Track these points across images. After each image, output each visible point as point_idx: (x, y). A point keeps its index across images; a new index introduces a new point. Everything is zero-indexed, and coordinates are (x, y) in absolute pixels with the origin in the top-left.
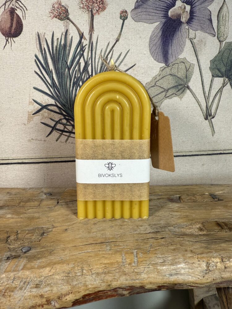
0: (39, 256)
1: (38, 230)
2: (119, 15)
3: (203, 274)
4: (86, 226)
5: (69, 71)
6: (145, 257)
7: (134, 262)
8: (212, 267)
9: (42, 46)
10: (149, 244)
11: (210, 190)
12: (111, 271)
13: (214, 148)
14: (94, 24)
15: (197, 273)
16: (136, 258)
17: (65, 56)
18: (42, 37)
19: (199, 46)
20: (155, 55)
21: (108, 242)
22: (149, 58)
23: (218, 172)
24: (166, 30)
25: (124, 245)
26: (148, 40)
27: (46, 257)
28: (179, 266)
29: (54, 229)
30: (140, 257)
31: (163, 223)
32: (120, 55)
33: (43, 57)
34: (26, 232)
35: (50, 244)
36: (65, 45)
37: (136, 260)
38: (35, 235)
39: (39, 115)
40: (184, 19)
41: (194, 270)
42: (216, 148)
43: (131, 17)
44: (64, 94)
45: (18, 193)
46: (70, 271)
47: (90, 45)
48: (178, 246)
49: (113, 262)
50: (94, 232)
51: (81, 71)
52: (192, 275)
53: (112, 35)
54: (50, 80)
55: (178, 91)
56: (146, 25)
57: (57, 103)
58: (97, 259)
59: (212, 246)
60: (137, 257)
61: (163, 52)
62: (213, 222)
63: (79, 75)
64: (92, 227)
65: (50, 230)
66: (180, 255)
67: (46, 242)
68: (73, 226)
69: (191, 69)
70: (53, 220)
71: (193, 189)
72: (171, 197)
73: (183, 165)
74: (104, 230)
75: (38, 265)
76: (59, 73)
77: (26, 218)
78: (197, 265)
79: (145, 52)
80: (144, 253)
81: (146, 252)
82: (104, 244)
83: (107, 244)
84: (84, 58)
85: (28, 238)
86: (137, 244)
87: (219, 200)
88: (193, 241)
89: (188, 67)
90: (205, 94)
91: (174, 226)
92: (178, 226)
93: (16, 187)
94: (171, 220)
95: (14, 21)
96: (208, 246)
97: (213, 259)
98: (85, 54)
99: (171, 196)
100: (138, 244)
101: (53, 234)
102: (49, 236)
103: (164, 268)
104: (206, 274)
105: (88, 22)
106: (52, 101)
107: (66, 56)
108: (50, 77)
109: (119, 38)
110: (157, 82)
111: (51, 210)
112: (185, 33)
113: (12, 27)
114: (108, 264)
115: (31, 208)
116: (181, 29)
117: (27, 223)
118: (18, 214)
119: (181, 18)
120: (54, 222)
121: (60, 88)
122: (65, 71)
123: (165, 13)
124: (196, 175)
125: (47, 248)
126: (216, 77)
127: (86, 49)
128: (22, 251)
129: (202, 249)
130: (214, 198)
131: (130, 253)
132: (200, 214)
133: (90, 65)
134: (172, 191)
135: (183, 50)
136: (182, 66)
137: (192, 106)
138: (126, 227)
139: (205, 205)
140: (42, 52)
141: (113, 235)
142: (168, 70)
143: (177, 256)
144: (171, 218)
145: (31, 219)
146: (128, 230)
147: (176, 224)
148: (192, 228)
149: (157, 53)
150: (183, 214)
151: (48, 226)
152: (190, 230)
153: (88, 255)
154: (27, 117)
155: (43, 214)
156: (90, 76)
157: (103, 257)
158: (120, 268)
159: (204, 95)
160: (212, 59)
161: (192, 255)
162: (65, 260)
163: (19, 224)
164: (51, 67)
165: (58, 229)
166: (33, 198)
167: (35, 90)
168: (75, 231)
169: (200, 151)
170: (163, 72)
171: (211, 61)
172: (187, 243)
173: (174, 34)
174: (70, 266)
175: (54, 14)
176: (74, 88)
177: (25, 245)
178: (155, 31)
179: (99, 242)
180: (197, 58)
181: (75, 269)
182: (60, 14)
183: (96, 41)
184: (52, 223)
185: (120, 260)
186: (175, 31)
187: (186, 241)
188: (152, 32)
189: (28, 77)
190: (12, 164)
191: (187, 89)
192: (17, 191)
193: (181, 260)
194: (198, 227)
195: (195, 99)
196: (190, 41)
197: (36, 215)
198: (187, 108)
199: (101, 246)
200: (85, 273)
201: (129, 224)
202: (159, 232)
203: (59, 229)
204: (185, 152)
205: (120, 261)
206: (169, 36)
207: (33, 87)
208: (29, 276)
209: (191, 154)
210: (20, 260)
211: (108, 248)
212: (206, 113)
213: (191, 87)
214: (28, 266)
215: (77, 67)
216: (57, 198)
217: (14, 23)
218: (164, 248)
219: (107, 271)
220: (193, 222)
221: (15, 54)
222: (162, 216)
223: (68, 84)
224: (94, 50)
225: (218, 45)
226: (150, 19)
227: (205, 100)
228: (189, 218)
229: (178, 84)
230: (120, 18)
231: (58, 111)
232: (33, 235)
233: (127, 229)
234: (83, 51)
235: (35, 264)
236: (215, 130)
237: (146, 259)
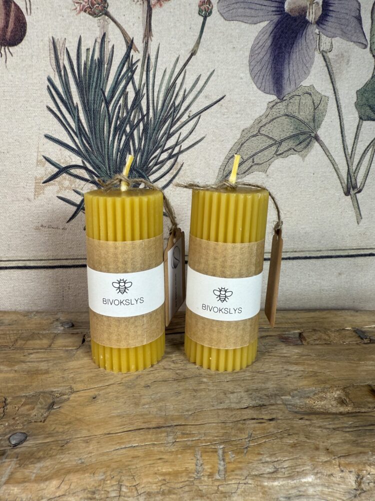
0: (41, 454)
1: (43, 397)
2: (197, 8)
3: (350, 497)
4: (131, 391)
5: (108, 107)
6: (239, 460)
7: (219, 471)
8: (367, 485)
9: (61, 62)
10: (247, 432)
11: (354, 322)
12: (174, 489)
13: (360, 245)
14: (152, 24)
15: (338, 495)
16: (222, 463)
17: (100, 81)
18: (61, 46)
19: (338, 65)
20: (260, 81)
21: (170, 425)
22: (248, 86)
23: (365, 286)
24: (280, 36)
25: (199, 433)
26: (247, 54)
27: (53, 456)
28: (304, 480)
29: (73, 395)
30: (230, 461)
31: (271, 386)
32: (198, 79)
33: (63, 82)
34: (21, 401)
35: (63, 428)
36: (101, 61)
37: (222, 468)
38: (36, 407)
39: (54, 184)
40: (311, 17)
41: (333, 489)
42: (363, 245)
43: (219, 11)
44: (98, 148)
45: (15, 322)
46: (97, 488)
47: (145, 60)
48: (302, 438)
49: (178, 471)
50: (144, 405)
51: (129, 107)
52: (329, 498)
53: (184, 43)
54: (75, 123)
55: (298, 145)
56: (243, 25)
57: (86, 162)
58: (150, 462)
59: (366, 440)
60: (224, 460)
61: (274, 74)
62: (363, 386)
63: (125, 114)
64: (142, 393)
65: (66, 397)
66: (305, 458)
67: (56, 424)
68: (109, 390)
69: (323, 105)
70: (72, 377)
71: (323, 318)
72: (284, 333)
73: (305, 273)
74: (163, 400)
75: (37, 474)
76: (90, 110)
77: (23, 371)
78: (338, 480)
79: (242, 75)
80: (238, 453)
81: (241, 450)
82: (163, 429)
83: (169, 429)
84: (133, 83)
85: (24, 414)
86: (223, 431)
87: (371, 341)
88: (328, 429)
89: (317, 102)
90: (346, 150)
91: (292, 394)
92: (299, 394)
93: (13, 309)
94: (287, 381)
95: (11, 17)
96: (358, 438)
97: (368, 468)
98: (136, 77)
99: (284, 331)
100: (225, 431)
101: (70, 406)
102: (62, 410)
103: (276, 483)
104: (355, 496)
105: (141, 19)
106: (77, 160)
107: (102, 80)
108: (73, 117)
109: (196, 49)
110: (263, 128)
111: (70, 356)
112: (313, 42)
113: (7, 27)
114: (169, 474)
115: (35, 351)
116: (306, 34)
117: (25, 383)
118: (11, 362)
119: (308, 14)
120: (73, 380)
121: (91, 137)
122: (101, 107)
123: (279, 5)
124: (327, 291)
125: (57, 438)
126: (365, 120)
127: (137, 68)
128: (10, 442)
129: (346, 447)
130: (362, 336)
131: (212, 451)
132: (337, 369)
133: (145, 97)
134: (286, 323)
135: (309, 72)
136: (306, 100)
137: (323, 171)
138: (204, 393)
139: (347, 351)
140: (59, 72)
141: (181, 411)
142: (282, 106)
143: (300, 460)
144: (286, 377)
145: (34, 373)
146: (207, 400)
147: (296, 390)
148: (326, 398)
149: (264, 77)
150: (307, 370)
151: (62, 388)
152: (321, 401)
153: (132, 453)
154: (33, 187)
155: (55, 364)
156: (144, 116)
157: (160, 459)
158: (192, 484)
159: (345, 153)
160: (359, 88)
161: (329, 459)
162: (88, 464)
163: (10, 385)
164: (76, 99)
165: (79, 396)
166: (41, 332)
167: (47, 140)
168: (111, 401)
169: (335, 250)
170: (273, 110)
171: (357, 91)
172: (318, 431)
173: (293, 44)
174: (96, 478)
175: (82, 5)
176: (117, 138)
177: (17, 429)
178: (260, 38)
179: (154, 426)
180: (334, 87)
181: (106, 484)
182: (93, 5)
183: (155, 53)
184: (70, 383)
185: (191, 466)
186: (296, 37)
187: (315, 427)
188: (255, 40)
189: (35, 116)
190: (6, 268)
191: (315, 141)
192: (14, 317)
193: (308, 468)
194: (336, 396)
195: (329, 159)
196: (321, 55)
197: (43, 366)
198: (314, 174)
199: (157, 434)
200: (126, 493)
201: (211, 388)
202: (265, 406)
203: (82, 396)
204: (309, 251)
205: (192, 469)
206: (286, 46)
207: (44, 134)
208: (19, 496)
209: (319, 255)
210: (4, 462)
211: (170, 439)
212: (348, 184)
213: (322, 138)
214: (18, 475)
215: (122, 99)
216: (82, 333)
217: (11, 20)
218: (275, 441)
219: (167, 488)
220: (328, 386)
221: (12, 76)
222: (270, 372)
223: (105, 131)
224: (153, 69)
225: (371, 63)
226: (252, 16)
227: (345, 160)
228: (319, 378)
229: (300, 132)
230: (199, 14)
231: (87, 176)
232: (33, 408)
233: (207, 398)
234: (133, 72)
235: (31, 472)
236: (362, 214)
237: (240, 465)
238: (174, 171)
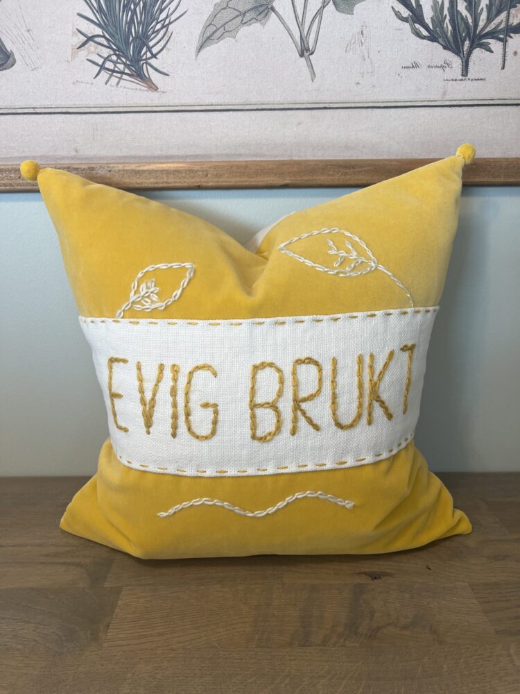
39: (84, 49)
42: (317, 100)
44: (112, 22)
55: (258, 15)
57: (105, 33)
110: (230, 2)
121: (107, 13)
137: (280, 36)
154: (71, 52)
159: (297, 21)
167: (79, 17)
169: (294, 104)
191: (272, 11)
195: (284, 26)
204: (273, 104)
207: (76, 12)
209: (281, 107)
212: (301, 47)
213: (277, 9)
227: (298, 27)
229: (259, 4)
231: (106, 43)
236: (315, 72)
238: (166, 38)
